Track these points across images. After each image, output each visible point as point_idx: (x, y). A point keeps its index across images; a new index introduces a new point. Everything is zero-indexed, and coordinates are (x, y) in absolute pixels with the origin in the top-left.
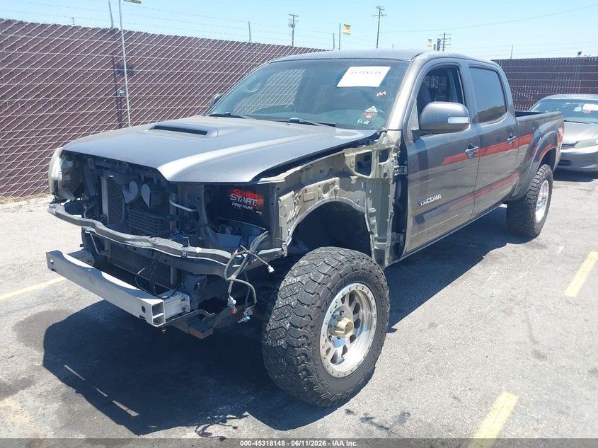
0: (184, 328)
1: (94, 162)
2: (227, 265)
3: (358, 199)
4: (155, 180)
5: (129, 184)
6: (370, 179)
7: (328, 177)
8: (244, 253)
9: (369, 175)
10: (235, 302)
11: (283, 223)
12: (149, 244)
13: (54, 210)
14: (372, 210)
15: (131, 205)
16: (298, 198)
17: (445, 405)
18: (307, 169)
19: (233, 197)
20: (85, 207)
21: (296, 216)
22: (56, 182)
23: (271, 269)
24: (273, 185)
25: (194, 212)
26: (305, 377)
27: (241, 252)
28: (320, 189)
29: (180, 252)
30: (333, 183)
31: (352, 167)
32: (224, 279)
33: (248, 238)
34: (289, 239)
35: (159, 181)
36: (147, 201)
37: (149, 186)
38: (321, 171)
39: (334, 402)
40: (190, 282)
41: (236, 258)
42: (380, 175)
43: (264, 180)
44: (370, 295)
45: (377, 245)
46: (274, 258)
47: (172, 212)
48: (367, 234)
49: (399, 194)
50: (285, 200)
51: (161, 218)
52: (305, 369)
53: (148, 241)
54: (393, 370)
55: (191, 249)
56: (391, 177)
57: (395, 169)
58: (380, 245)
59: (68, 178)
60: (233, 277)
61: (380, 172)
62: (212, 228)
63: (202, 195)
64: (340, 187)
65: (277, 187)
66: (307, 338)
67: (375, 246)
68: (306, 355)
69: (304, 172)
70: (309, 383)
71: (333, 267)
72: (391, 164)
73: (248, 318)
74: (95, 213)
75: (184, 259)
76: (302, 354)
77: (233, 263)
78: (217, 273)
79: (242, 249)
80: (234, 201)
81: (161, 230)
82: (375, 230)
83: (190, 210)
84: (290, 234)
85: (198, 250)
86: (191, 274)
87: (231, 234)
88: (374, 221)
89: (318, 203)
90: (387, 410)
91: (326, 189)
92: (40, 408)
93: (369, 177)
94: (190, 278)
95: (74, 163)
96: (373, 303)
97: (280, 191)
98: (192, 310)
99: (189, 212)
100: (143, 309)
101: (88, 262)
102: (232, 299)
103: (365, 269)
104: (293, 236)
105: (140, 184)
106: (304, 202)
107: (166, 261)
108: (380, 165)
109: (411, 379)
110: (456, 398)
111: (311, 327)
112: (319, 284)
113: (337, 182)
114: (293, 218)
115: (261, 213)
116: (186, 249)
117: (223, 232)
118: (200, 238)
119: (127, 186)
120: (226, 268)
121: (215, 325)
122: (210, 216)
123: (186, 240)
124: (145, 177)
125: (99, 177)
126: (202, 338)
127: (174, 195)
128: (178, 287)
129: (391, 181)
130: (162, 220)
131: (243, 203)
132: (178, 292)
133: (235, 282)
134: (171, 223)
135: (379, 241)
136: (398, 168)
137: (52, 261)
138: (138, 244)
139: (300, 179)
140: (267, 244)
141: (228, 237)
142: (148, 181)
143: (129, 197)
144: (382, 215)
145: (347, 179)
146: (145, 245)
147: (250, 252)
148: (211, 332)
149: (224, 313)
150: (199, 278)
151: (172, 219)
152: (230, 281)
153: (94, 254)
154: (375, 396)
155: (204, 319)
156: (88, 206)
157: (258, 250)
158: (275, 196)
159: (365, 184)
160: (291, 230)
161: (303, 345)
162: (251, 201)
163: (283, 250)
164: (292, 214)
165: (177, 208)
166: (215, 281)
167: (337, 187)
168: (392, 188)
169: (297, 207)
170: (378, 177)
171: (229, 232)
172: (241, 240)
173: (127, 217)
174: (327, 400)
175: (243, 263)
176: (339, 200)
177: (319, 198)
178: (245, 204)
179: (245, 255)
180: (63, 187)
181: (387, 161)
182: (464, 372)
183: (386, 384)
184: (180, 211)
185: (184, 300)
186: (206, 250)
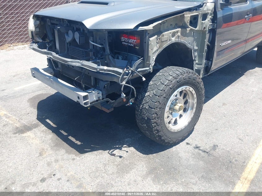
0: (99, 107)
1: (50, 22)
2: (121, 76)
3: (189, 42)
4: (82, 30)
5: (68, 33)
6: (197, 30)
7: (174, 28)
8: (130, 70)
9: (196, 28)
10: (125, 95)
11: (150, 54)
12: (80, 64)
13: (32, 47)
14: (196, 48)
15: (70, 43)
16: (159, 40)
17: (235, 143)
18: (163, 23)
19: (123, 39)
20: (47, 45)
21: (157, 50)
22: (32, 32)
23: (144, 79)
24: (146, 31)
25: (102, 47)
26: (157, 133)
27: (128, 70)
28: (171, 35)
29: (96, 69)
30: (177, 32)
31: (188, 23)
32: (119, 84)
33: (131, 62)
34: (153, 63)
35: (83, 30)
36: (78, 41)
37: (78, 33)
38: (171, 25)
39: (172, 144)
40: (102, 84)
41: (125, 72)
42: (202, 28)
43: (141, 28)
44: (194, 92)
45: (197, 67)
46: (145, 73)
47: (91, 47)
48: (192, 61)
49: (210, 39)
50: (152, 40)
51: (86, 50)
52: (157, 130)
53: (79, 63)
54: (207, 125)
55: (101, 67)
56: (207, 30)
57: (210, 25)
58: (199, 67)
59: (38, 30)
60: (124, 83)
61: (202, 27)
62: (112, 56)
63: (107, 37)
64: (181, 34)
65: (148, 32)
66: (157, 115)
67: (196, 67)
68: (157, 124)
69: (162, 25)
70: (159, 136)
71: (174, 77)
72: (208, 23)
73: (131, 104)
74: (52, 48)
75: (98, 72)
76: (155, 123)
77: (123, 75)
78: (115, 80)
79: (128, 68)
80: (124, 42)
81: (86, 57)
82: (197, 59)
83: (100, 46)
84: (154, 60)
85: (105, 68)
86: (102, 80)
87: (122, 59)
88: (196, 54)
89: (169, 43)
90: (206, 144)
91: (173, 35)
92: (44, 137)
93: (196, 29)
94: (101, 82)
95: (40, 22)
96: (195, 96)
97: (149, 35)
98: (103, 99)
99: (100, 47)
100: (78, 98)
101: (51, 73)
102: (123, 94)
103: (190, 79)
104: (155, 61)
105: (74, 32)
106: (162, 42)
107: (89, 73)
108: (202, 23)
109: (217, 130)
110: (240, 139)
111: (160, 108)
112: (166, 85)
113: (179, 31)
114: (156, 51)
115: (138, 48)
116: (99, 67)
117: (118, 58)
118: (106, 62)
119: (67, 33)
120: (120, 78)
121: (114, 106)
122: (111, 50)
123: (99, 62)
124: (76, 28)
125: (53, 29)
126: (108, 112)
127: (92, 38)
128: (96, 87)
129: (207, 32)
130: (86, 52)
131: (128, 42)
132: (95, 90)
133: (125, 85)
134: (90, 53)
135: (198, 64)
136: (211, 25)
137: (33, 73)
138: (74, 64)
139: (160, 28)
140: (141, 65)
141: (120, 61)
142: (78, 30)
143: (69, 39)
144: (200, 51)
145: (185, 30)
146: (78, 64)
147: (133, 70)
148: (113, 109)
149: (118, 100)
150: (106, 83)
151: (91, 51)
152: (122, 85)
153: (54, 69)
154: (200, 137)
155: (109, 103)
156: (49, 45)
157: (137, 68)
158: (147, 37)
159: (194, 33)
160: (155, 58)
161: (155, 118)
162: (133, 41)
163: (150, 69)
164: (155, 49)
165: (93, 45)
166: (114, 84)
167: (179, 34)
168: (207, 36)
169: (158, 44)
170: (200, 29)
171: (121, 59)
172: (128, 63)
173: (68, 50)
174: (169, 143)
175: (129, 75)
176: (180, 42)
177: (170, 40)
178: (129, 43)
179: (130, 71)
180: (36, 35)
181: (206, 20)
182: (242, 127)
183: (204, 131)
184: (95, 47)
185: (99, 93)
186: (110, 68)
